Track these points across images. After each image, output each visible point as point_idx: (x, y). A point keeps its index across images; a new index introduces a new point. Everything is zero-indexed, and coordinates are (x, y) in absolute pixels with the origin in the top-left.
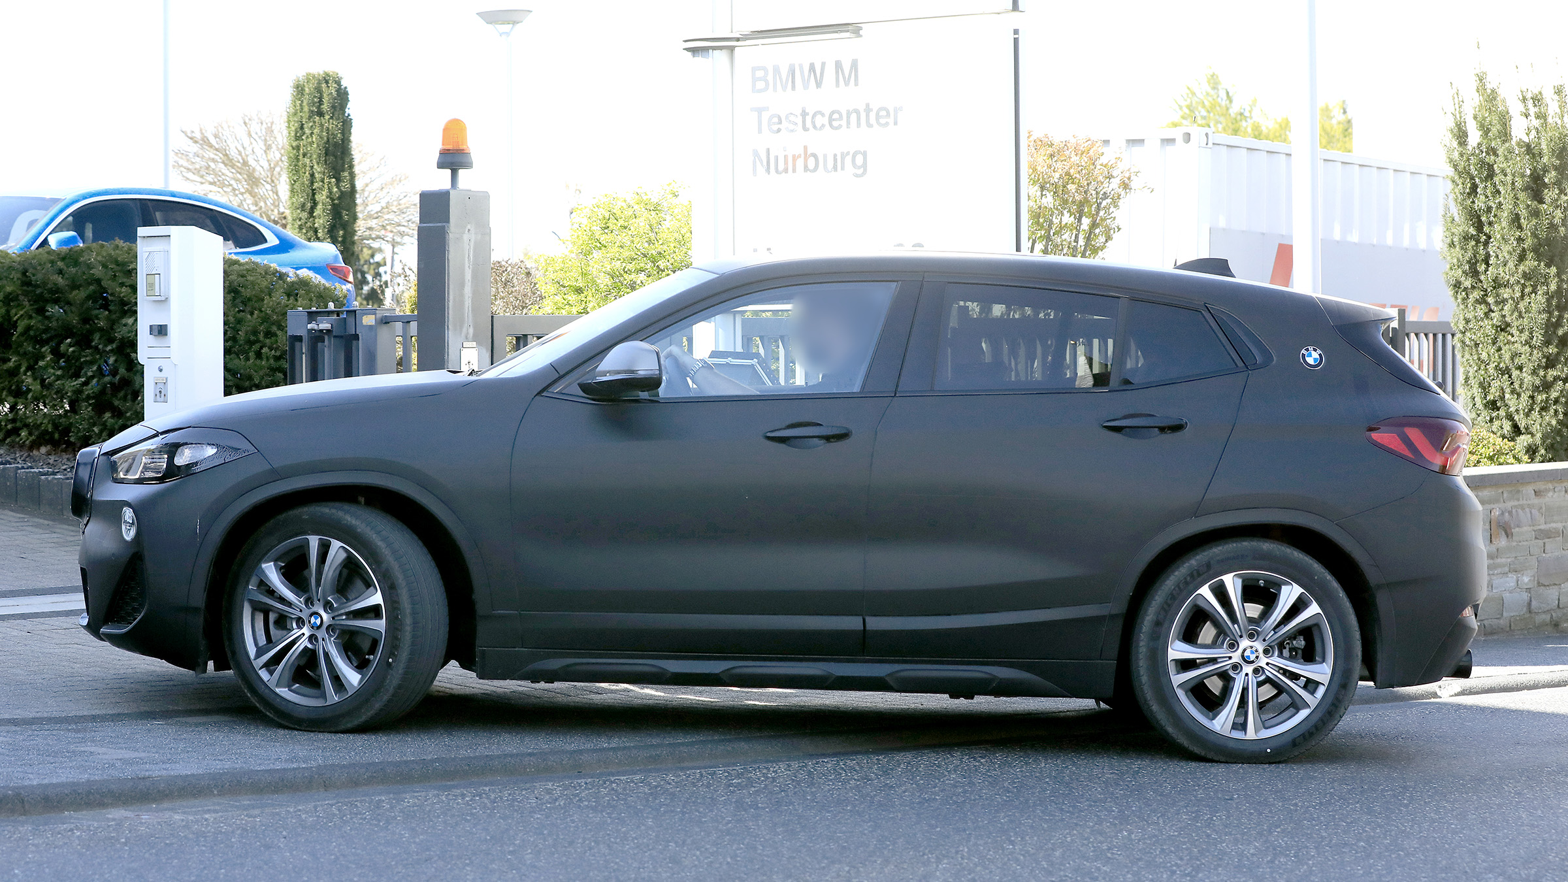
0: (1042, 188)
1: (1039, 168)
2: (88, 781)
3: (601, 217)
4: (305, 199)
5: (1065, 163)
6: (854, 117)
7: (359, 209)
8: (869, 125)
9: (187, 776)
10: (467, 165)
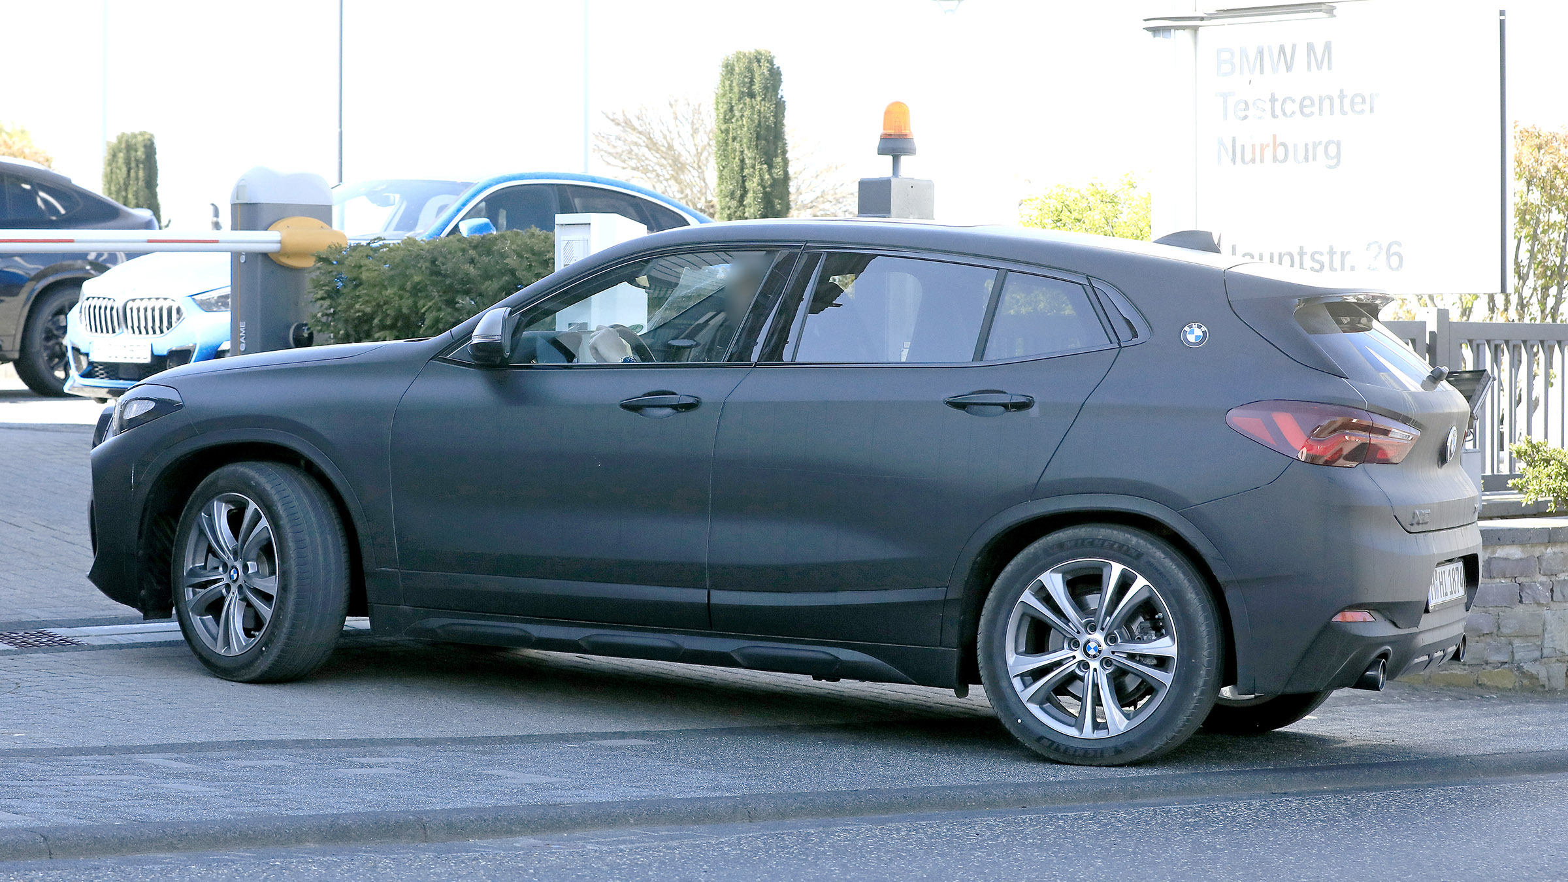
0: (1529, 183)
1: (1525, 162)
2: (495, 807)
3: (1053, 209)
4: (734, 186)
5: (1553, 156)
6: (1327, 103)
7: (792, 198)
8: (1343, 113)
9: (601, 803)
10: (910, 151)
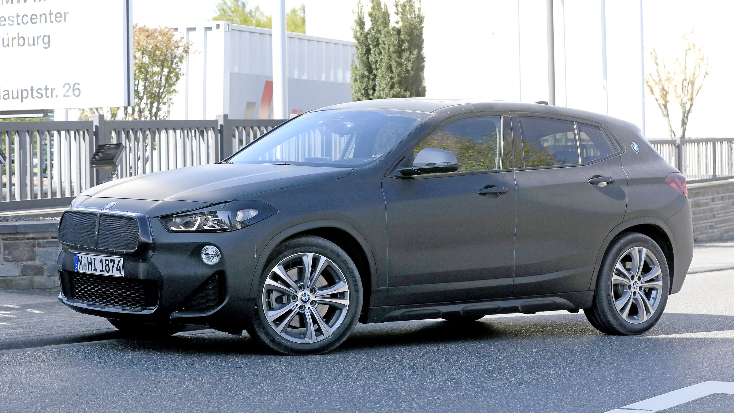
0: (143, 53)
1: (141, 43)
5: (155, 40)
6: (43, 17)
8: (51, 22)
